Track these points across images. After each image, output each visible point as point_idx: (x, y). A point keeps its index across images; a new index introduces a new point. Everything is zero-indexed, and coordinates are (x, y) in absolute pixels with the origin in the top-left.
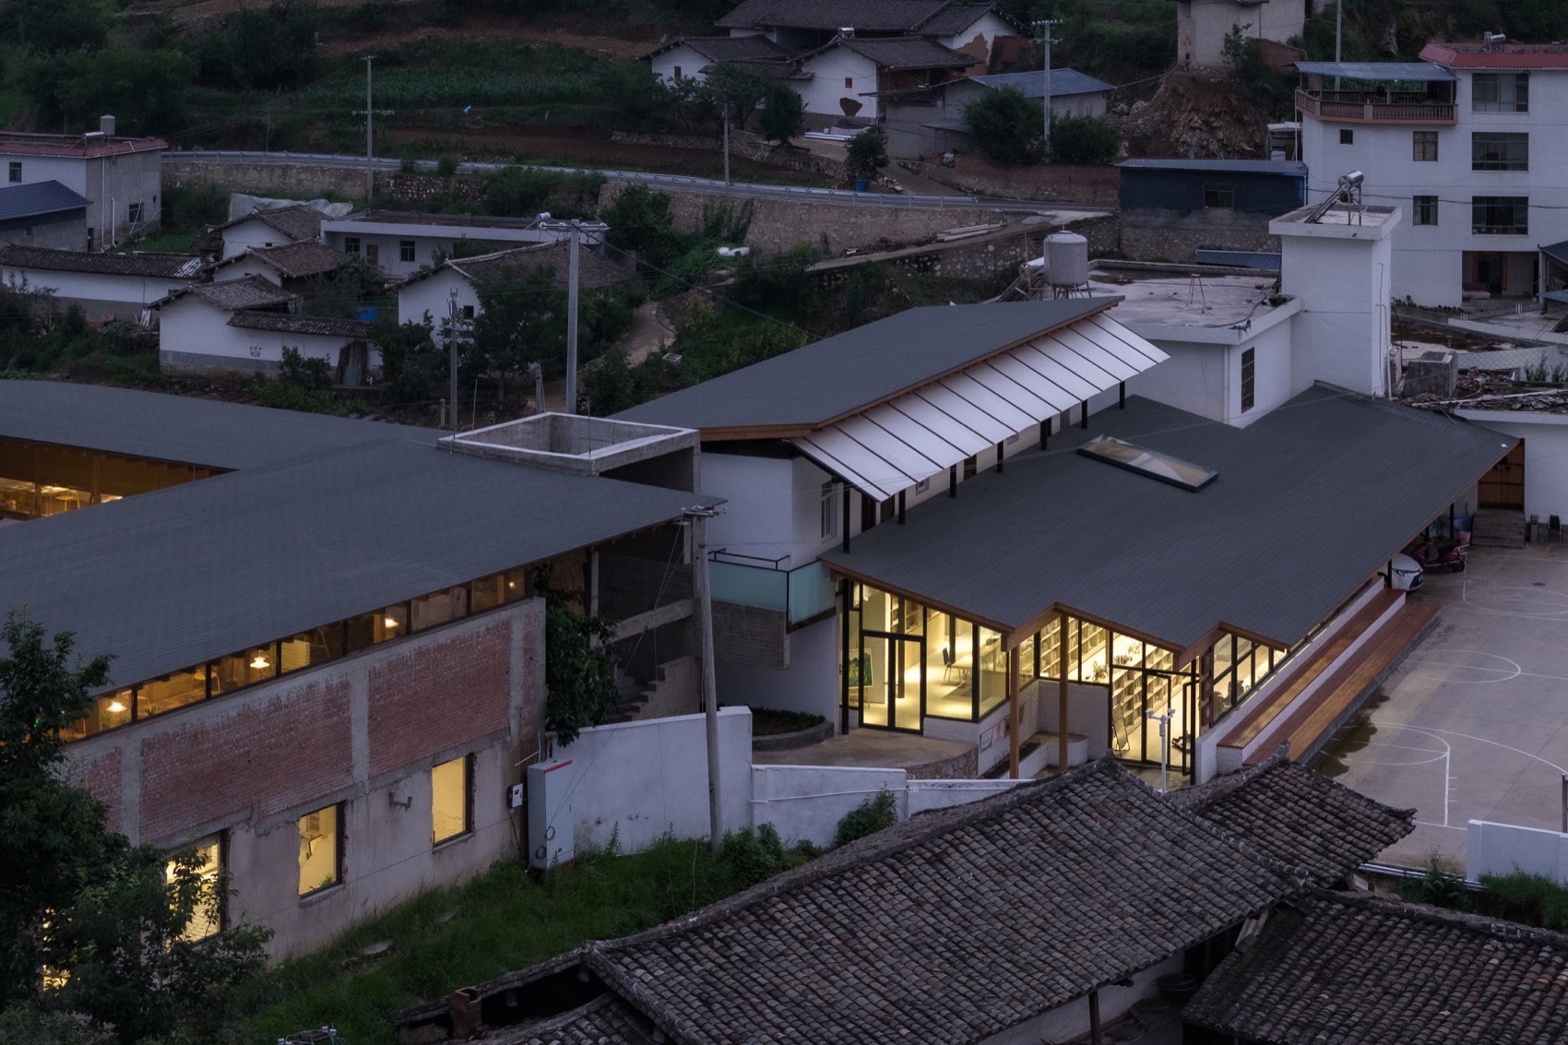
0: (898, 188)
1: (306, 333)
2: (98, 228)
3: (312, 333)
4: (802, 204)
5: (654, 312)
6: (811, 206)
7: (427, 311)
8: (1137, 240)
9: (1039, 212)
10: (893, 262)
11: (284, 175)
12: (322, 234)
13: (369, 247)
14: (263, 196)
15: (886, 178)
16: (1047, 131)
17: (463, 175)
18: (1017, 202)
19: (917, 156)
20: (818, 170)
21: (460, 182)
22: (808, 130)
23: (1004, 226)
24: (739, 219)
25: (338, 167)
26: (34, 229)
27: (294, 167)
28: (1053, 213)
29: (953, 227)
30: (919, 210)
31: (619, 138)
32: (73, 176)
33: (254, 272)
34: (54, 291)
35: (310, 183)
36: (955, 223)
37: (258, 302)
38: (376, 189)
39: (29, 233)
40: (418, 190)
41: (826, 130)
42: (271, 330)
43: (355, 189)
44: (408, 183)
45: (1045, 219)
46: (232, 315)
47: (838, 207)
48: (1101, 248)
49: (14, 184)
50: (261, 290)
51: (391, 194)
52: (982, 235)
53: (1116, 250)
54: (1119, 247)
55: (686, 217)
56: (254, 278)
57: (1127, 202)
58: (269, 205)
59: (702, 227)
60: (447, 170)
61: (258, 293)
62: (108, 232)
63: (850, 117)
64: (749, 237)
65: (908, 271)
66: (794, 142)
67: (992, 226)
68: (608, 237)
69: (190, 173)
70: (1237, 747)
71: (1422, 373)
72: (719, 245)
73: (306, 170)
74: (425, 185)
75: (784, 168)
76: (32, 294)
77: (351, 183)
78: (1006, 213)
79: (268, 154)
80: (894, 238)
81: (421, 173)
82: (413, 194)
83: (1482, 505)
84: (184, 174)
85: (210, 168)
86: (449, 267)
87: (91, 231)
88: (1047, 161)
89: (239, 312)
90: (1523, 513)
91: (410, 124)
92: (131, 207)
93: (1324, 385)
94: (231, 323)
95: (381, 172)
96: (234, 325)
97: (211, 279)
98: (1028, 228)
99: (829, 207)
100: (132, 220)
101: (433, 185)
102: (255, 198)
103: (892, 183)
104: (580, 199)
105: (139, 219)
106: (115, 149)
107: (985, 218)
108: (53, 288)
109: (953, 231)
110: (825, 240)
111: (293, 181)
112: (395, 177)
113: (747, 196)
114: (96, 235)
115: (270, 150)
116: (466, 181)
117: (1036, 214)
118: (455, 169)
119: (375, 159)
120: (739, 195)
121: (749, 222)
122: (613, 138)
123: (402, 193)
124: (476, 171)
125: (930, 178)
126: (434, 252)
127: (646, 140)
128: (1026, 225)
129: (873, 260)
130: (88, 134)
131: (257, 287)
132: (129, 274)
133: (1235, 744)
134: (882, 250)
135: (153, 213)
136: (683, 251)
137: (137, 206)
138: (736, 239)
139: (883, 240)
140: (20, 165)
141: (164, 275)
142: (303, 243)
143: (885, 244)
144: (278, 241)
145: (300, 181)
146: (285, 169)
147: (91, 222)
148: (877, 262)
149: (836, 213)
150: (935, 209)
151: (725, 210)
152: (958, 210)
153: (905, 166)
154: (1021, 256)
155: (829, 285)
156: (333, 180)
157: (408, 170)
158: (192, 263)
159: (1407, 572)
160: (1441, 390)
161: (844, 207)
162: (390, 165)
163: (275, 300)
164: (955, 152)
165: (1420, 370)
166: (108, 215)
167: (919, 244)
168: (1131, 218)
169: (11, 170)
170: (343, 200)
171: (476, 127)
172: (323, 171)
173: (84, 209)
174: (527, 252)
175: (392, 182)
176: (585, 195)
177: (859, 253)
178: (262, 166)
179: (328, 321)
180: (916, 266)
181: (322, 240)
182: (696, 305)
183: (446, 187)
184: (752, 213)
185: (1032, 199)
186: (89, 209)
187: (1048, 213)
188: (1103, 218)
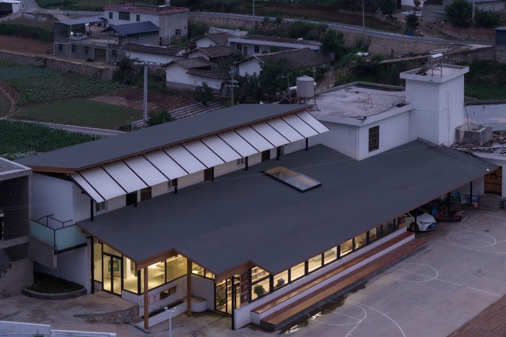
0: (422, 34)
1: (210, 77)
2: (164, 37)
3: (212, 78)
4: (386, 39)
5: (331, 75)
6: (388, 39)
7: (247, 72)
8: (501, 56)
9: (467, 45)
10: (411, 61)
11: (228, 21)
12: (229, 43)
13: (244, 47)
14: (220, 28)
15: (418, 30)
16: (473, 15)
17: (283, 23)
18: (463, 41)
19: (433, 22)
20: (399, 26)
21: (282, 26)
22: (403, 11)
23: (453, 49)
24: (367, 43)
25: (244, 19)
26: (140, 38)
27: (231, 18)
28: (471, 45)
29: (436, 49)
30: (424, 42)
31: (341, 12)
32: (155, 20)
33: (201, 55)
34: (139, 59)
35: (235, 24)
36: (437, 48)
37: (198, 66)
38: (256, 27)
39: (138, 39)
40: (269, 28)
41: (408, 11)
42: (199, 76)
43: (250, 27)
44: (266, 25)
45: (468, 47)
46: (188, 70)
47: (397, 40)
48: (488, 59)
49: (138, 22)
50: (201, 62)
51: (261, 29)
52: (446, 52)
53: (494, 59)
54: (495, 59)
55: (350, 41)
56: (200, 58)
57: (498, 42)
58: (221, 31)
59: (355, 45)
60: (279, 21)
61: (200, 62)
62: (167, 39)
63: (417, 7)
64: (370, 49)
65: (416, 64)
66: (393, 16)
67: (449, 49)
68: (322, 47)
69: (198, 19)
70: (258, 313)
71: (470, 135)
72: (358, 52)
73: (235, 19)
74: (271, 26)
75: (390, 25)
76: (132, 60)
77: (248, 25)
78: (455, 45)
79: (223, 14)
80: (415, 52)
81: (270, 22)
82: (267, 29)
83: (486, 192)
84: (197, 19)
85: (205, 18)
86: (254, 57)
87: (161, 38)
88: (473, 26)
89: (190, 69)
90: (501, 197)
91: (274, 4)
92: (176, 30)
93: (421, 140)
94: (187, 73)
95: (258, 21)
96: (188, 74)
97: (187, 57)
98: (462, 50)
99: (394, 40)
100: (176, 35)
101: (274, 26)
102: (217, 28)
103: (420, 32)
104: (320, 33)
105: (179, 34)
106: (170, 11)
107: (447, 46)
108: (139, 58)
109: (435, 50)
110: (393, 52)
111: (230, 23)
112: (262, 23)
113: (369, 35)
114: (163, 40)
115: (223, 12)
116: (284, 25)
117: (465, 45)
118: (281, 21)
119: (256, 17)
120: (367, 34)
121: (370, 44)
122: (340, 11)
123: (264, 28)
124: (288, 22)
125: (435, 30)
126: (262, 50)
127: (350, 12)
128: (461, 49)
129: (404, 60)
130: (160, 6)
131: (200, 61)
132: (162, 54)
133: (257, 312)
134: (410, 56)
135: (184, 32)
136: (347, 53)
137: (178, 30)
138: (365, 50)
139: (411, 53)
140: (139, 16)
141: (173, 55)
142: (220, 46)
143: (411, 54)
144: (213, 44)
145: (232, 23)
146: (228, 19)
147: (161, 35)
148: (406, 61)
149: (396, 42)
150: (429, 42)
151: (363, 39)
152: (438, 43)
153: (428, 26)
154: (457, 60)
155: (389, 68)
156: (243, 23)
157: (266, 20)
158: (182, 51)
159: (426, 223)
160: (477, 143)
161: (399, 40)
162: (261, 18)
163: (205, 65)
164: (445, 21)
165: (469, 134)
166: (167, 32)
167: (423, 55)
168: (500, 48)
169: (137, 17)
170: (245, 30)
171: (295, 6)
172: (240, 20)
173: (158, 31)
174: (289, 52)
175: (261, 24)
176: (321, 32)
177: (402, 57)
178: (221, 18)
179: (218, 74)
180: (420, 63)
181: (229, 45)
182: (340, 74)
183: (278, 27)
184: (370, 41)
185: (467, 39)
186: (160, 31)
187: (470, 45)
188: (489, 48)
